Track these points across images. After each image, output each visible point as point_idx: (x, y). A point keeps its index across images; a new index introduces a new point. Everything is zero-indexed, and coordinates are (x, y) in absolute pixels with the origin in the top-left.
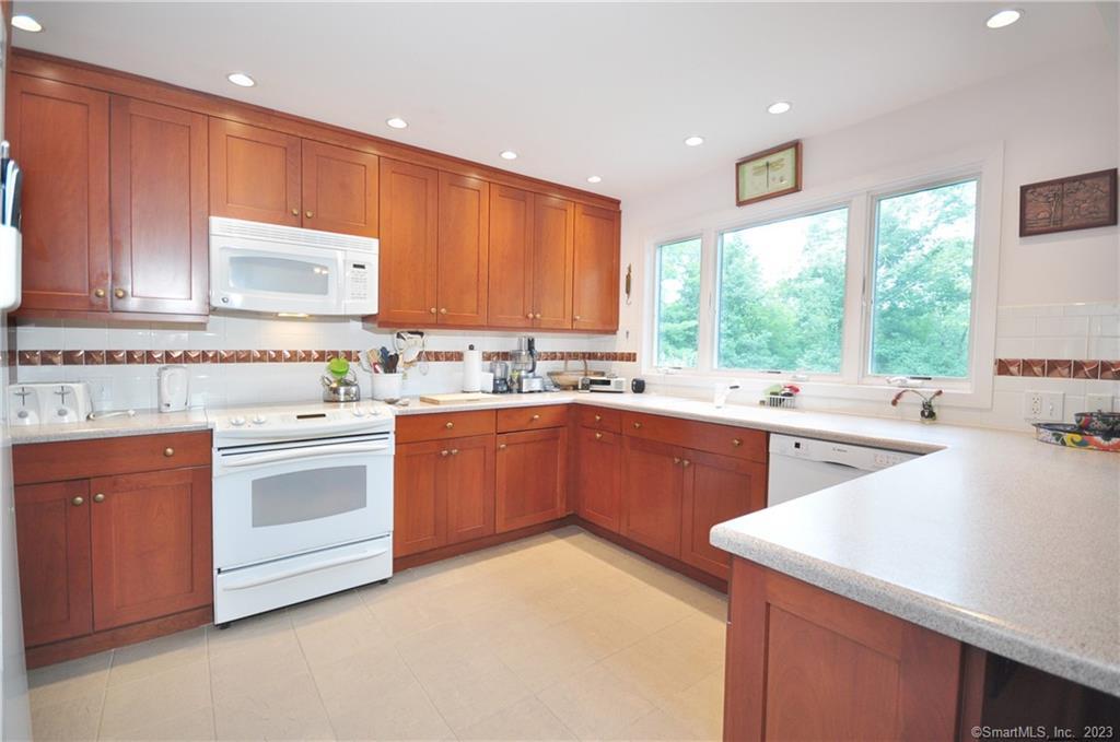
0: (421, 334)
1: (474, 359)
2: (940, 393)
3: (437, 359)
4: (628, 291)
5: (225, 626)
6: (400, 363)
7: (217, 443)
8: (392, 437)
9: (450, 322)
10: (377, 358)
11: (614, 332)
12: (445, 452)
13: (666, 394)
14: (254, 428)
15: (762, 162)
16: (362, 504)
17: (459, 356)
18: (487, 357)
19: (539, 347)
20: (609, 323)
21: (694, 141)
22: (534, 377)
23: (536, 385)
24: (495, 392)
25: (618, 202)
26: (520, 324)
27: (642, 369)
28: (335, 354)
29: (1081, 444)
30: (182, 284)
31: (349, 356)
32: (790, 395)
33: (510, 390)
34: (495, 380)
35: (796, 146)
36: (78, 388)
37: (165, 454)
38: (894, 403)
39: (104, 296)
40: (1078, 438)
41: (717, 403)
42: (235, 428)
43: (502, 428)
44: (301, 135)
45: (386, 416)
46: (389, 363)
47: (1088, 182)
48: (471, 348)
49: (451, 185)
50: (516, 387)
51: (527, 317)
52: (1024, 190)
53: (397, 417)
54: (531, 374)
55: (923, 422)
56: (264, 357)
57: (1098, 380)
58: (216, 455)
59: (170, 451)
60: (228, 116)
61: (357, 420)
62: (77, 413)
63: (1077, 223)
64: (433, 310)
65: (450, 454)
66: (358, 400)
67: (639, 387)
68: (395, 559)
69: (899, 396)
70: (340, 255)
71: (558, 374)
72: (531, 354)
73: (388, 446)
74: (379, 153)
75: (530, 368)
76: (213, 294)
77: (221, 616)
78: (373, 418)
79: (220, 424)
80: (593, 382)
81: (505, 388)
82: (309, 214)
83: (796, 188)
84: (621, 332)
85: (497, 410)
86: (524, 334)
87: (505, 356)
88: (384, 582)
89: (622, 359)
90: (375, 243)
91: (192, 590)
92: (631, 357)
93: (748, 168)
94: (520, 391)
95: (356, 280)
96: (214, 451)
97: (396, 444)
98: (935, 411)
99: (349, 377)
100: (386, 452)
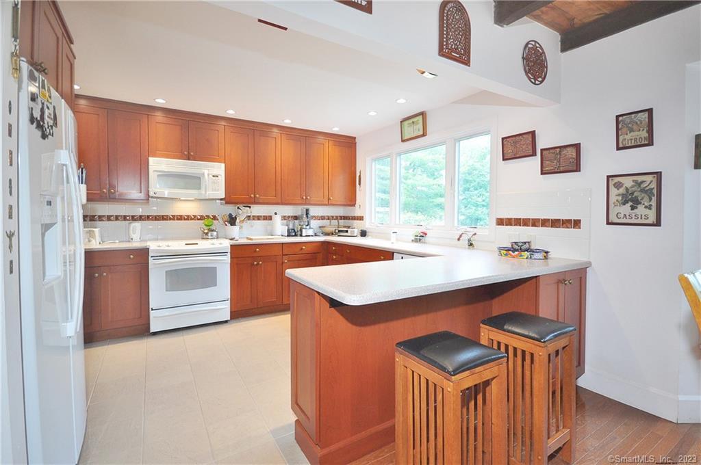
0: (250, 207)
1: (277, 220)
2: (475, 234)
3: (259, 219)
4: (360, 184)
5: (155, 334)
6: (238, 220)
7: (151, 254)
8: (229, 254)
9: (261, 201)
10: (227, 218)
11: (354, 205)
12: (255, 263)
13: (376, 237)
14: (167, 248)
15: (411, 121)
16: (216, 285)
17: (270, 218)
18: (284, 218)
19: (312, 213)
20: (351, 201)
21: (372, 113)
22: (310, 228)
23: (310, 232)
24: (288, 236)
25: (355, 138)
26: (300, 202)
27: (366, 225)
28: (208, 217)
29: (506, 255)
30: (137, 186)
31: (215, 218)
32: (423, 236)
33: (296, 235)
34: (288, 230)
35: (423, 114)
36: (96, 230)
37: (130, 258)
38: (459, 239)
39: (106, 194)
40: (505, 252)
41: (392, 241)
42: (158, 248)
43: (285, 252)
44: (188, 119)
45: (226, 244)
46: (232, 221)
47: (524, 136)
48: (276, 214)
49: (260, 136)
50: (299, 233)
51: (303, 198)
52: (503, 139)
53: (231, 245)
54: (308, 227)
55: (469, 248)
56: (175, 218)
57: (521, 227)
58: (150, 259)
59: (132, 256)
60: (156, 114)
61: (212, 246)
62: (96, 242)
63: (523, 155)
64: (252, 196)
65: (258, 264)
66: (217, 238)
67: (363, 234)
68: (231, 312)
69: (461, 236)
70: (206, 172)
71: (324, 227)
72: (307, 217)
73: (227, 258)
74: (226, 124)
75: (307, 224)
76: (150, 190)
77: (152, 330)
78: (220, 246)
79: (153, 246)
80: (339, 231)
81: (294, 234)
82: (192, 154)
83: (424, 135)
84: (357, 205)
85: (283, 244)
86: (302, 207)
87: (296, 218)
88: (226, 322)
89: (357, 220)
90: (223, 165)
91: (141, 317)
92: (361, 218)
93: (406, 123)
94: (301, 235)
95: (214, 183)
96: (150, 258)
97: (231, 258)
98: (473, 243)
99: (212, 228)
100: (226, 262)
